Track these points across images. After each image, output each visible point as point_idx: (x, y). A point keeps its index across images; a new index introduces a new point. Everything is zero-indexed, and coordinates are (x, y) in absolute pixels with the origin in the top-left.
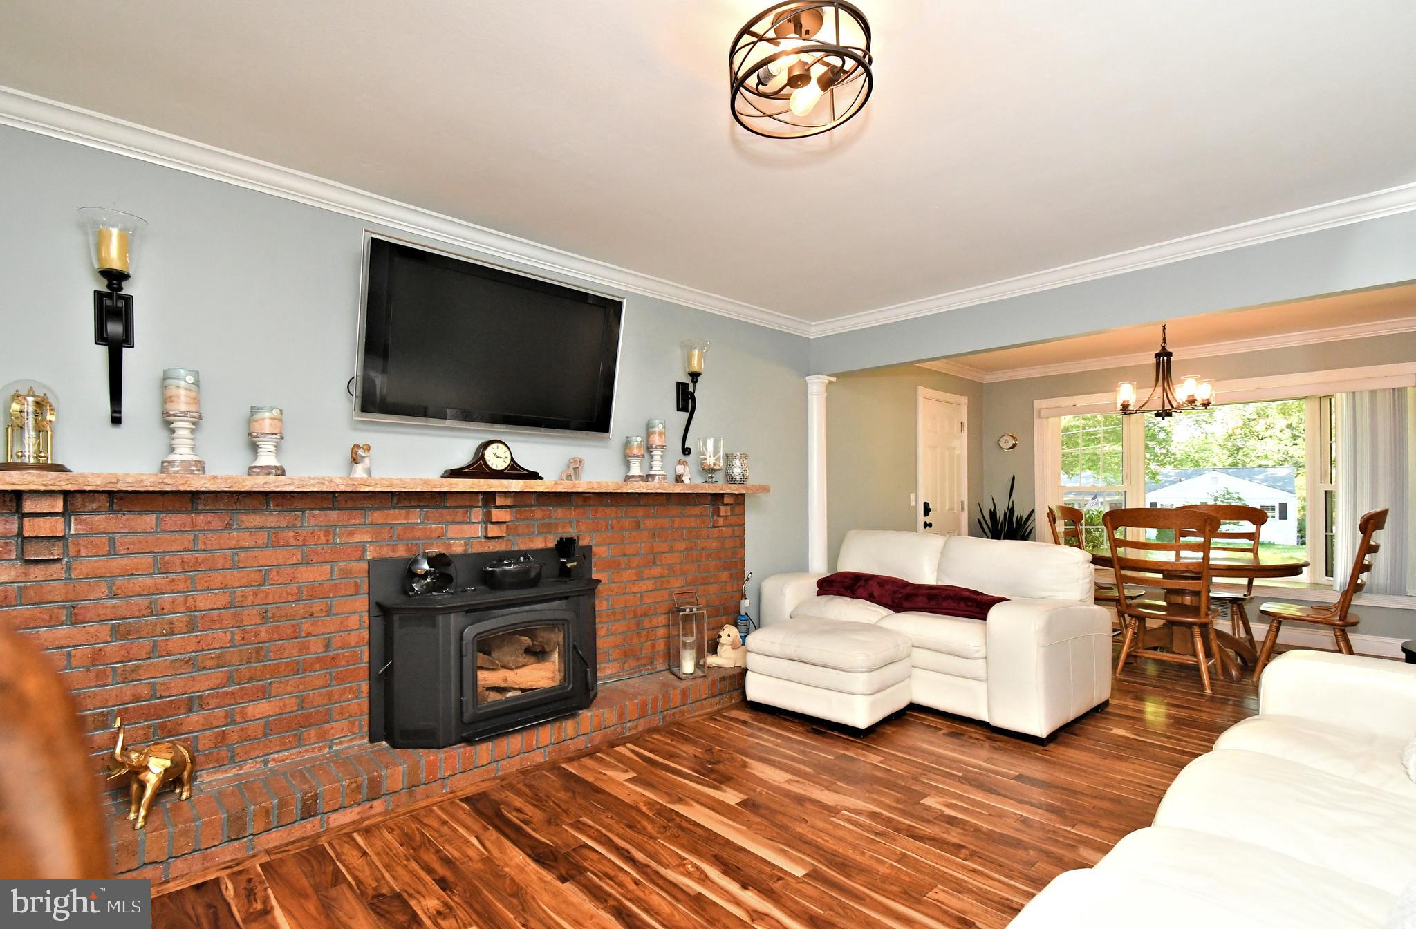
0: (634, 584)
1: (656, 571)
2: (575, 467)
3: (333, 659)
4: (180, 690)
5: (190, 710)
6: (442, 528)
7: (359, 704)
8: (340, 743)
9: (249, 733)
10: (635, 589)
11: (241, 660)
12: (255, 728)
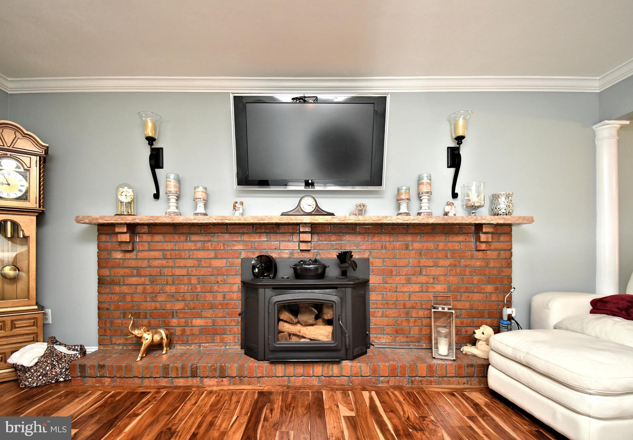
0: (404, 286)
1: (422, 279)
2: (361, 210)
3: (227, 304)
4: (170, 308)
5: (173, 317)
6: (277, 244)
7: (238, 329)
8: (229, 345)
9: (194, 331)
10: (405, 289)
11: (191, 299)
12: (196, 330)
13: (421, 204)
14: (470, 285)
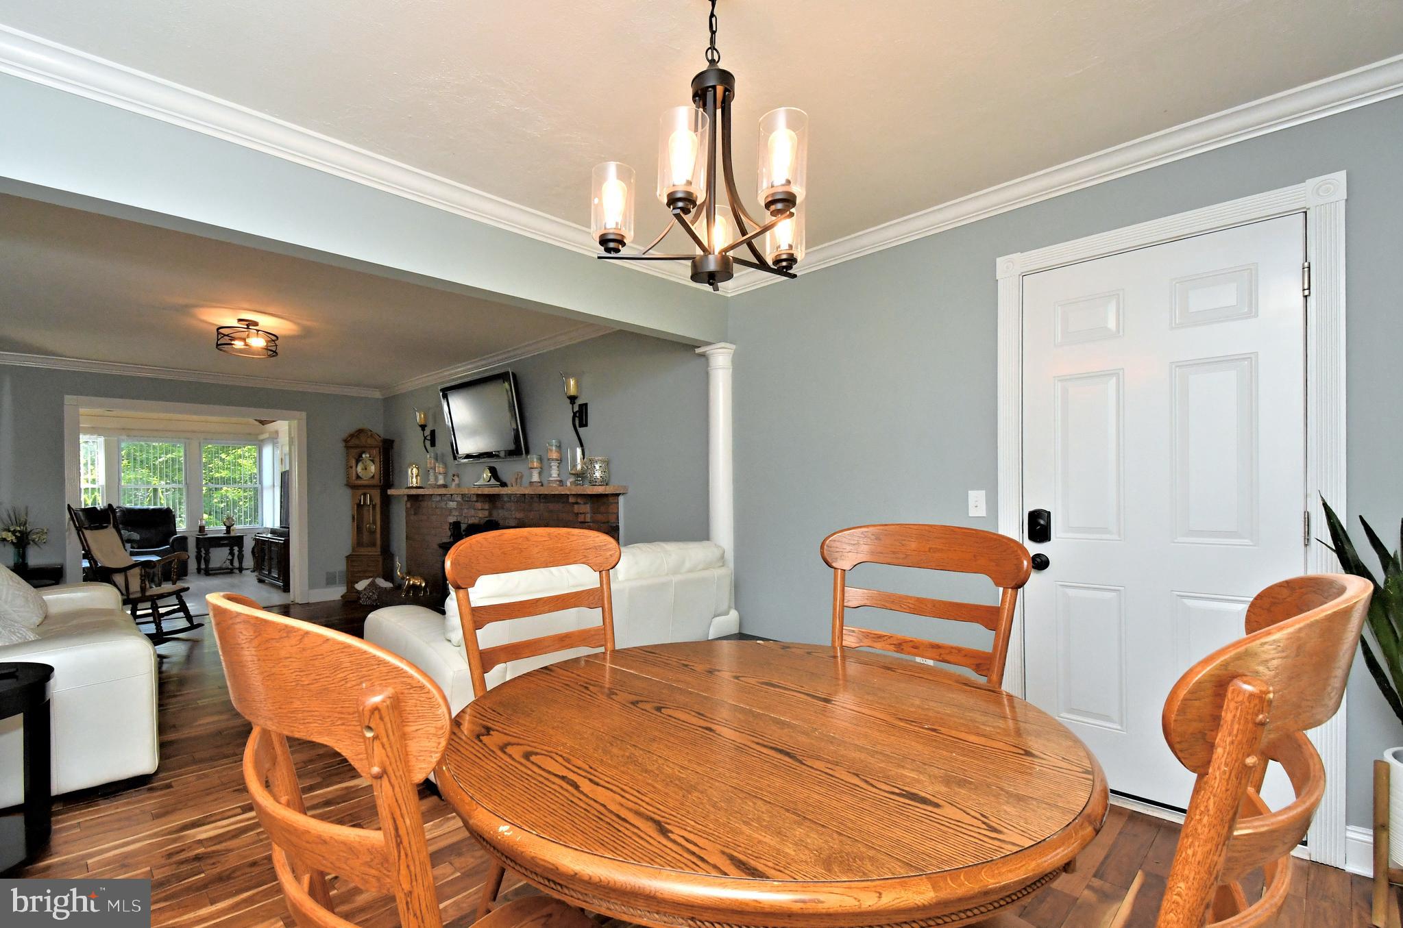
13: (551, 471)
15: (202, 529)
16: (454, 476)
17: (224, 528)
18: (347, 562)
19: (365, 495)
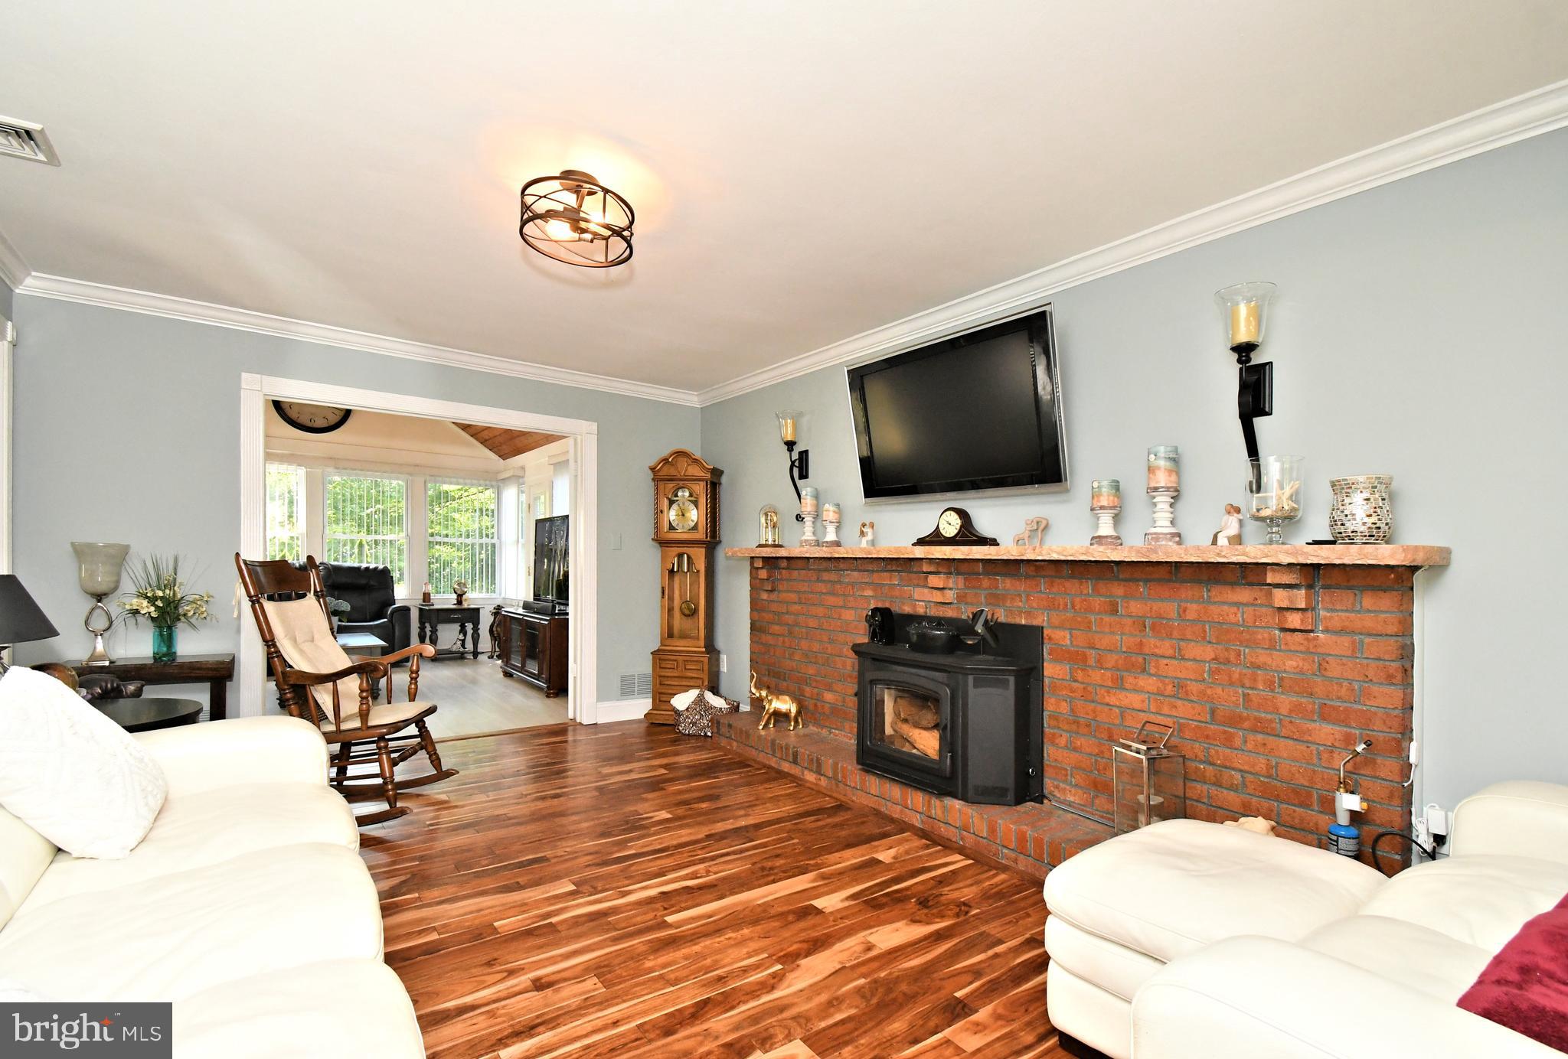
0: (1109, 692)
1: (1148, 682)
2: (1035, 530)
9: (825, 709)
10: (1112, 700)
11: (822, 663)
13: (1154, 513)
14: (1269, 716)
15: (426, 597)
16: (864, 525)
17: (455, 596)
18: (654, 663)
19: (680, 556)
